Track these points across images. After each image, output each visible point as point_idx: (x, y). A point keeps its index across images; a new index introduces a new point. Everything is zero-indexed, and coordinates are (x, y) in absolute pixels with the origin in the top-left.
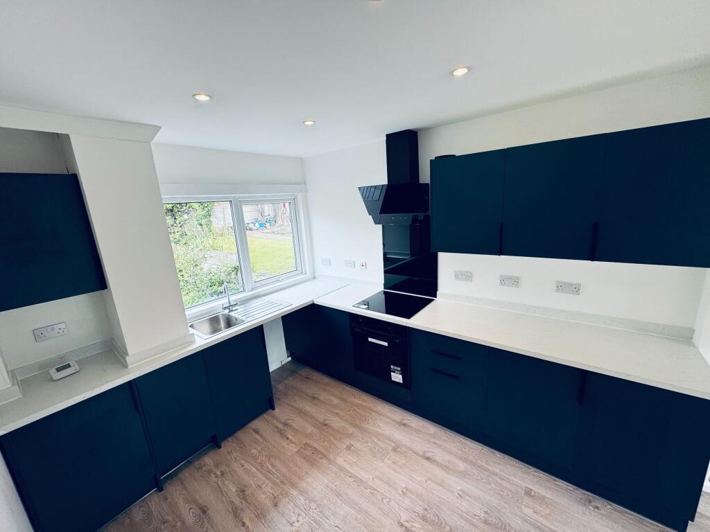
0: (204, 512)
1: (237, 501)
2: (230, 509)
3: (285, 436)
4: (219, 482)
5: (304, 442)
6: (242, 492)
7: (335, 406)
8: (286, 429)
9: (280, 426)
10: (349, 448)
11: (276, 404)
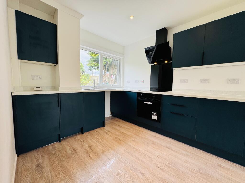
0: (75, 150)
1: (88, 149)
2: (85, 151)
3: (108, 134)
4: (82, 143)
5: (116, 137)
6: (90, 147)
7: (128, 129)
8: (109, 132)
9: (107, 132)
10: (133, 141)
11: (105, 126)
